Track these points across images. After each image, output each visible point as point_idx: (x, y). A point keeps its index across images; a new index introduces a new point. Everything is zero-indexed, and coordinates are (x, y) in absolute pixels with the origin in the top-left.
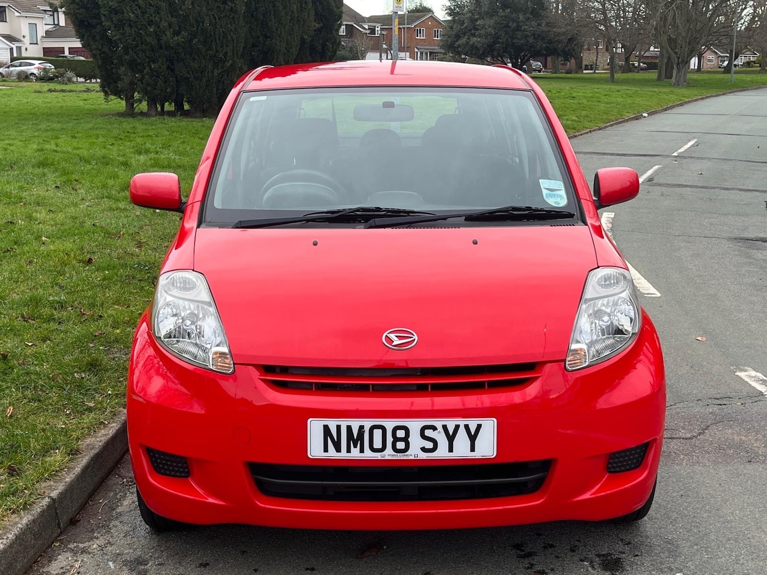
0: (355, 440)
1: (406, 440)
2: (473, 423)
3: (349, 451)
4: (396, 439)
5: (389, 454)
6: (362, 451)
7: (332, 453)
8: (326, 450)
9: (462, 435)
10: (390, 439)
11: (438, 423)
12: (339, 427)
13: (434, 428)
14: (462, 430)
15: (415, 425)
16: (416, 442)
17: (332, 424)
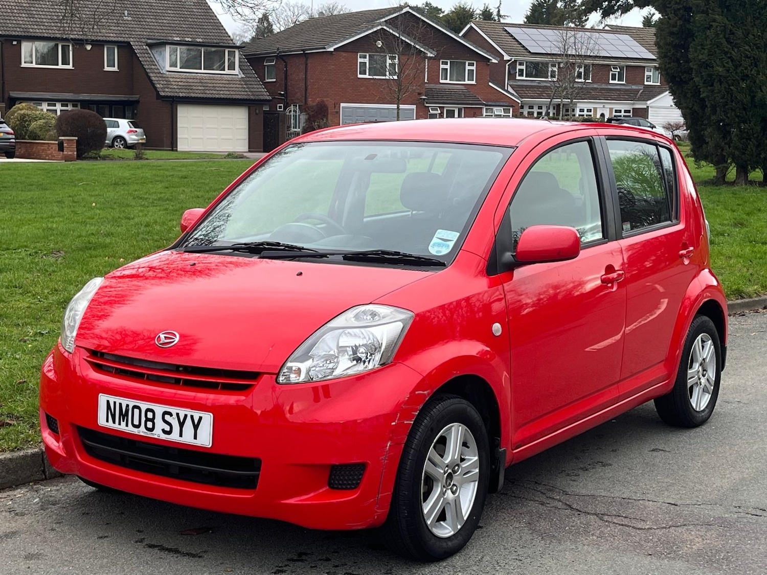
0: (124, 415)
1: (152, 420)
2: (197, 415)
3: (120, 424)
4: (147, 420)
5: (142, 431)
6: (127, 425)
7: (110, 424)
8: (107, 421)
9: (188, 424)
10: (143, 419)
11: (174, 410)
12: (115, 403)
13: (171, 415)
14: (189, 419)
15: (159, 409)
16: (160, 425)
17: (112, 399)
